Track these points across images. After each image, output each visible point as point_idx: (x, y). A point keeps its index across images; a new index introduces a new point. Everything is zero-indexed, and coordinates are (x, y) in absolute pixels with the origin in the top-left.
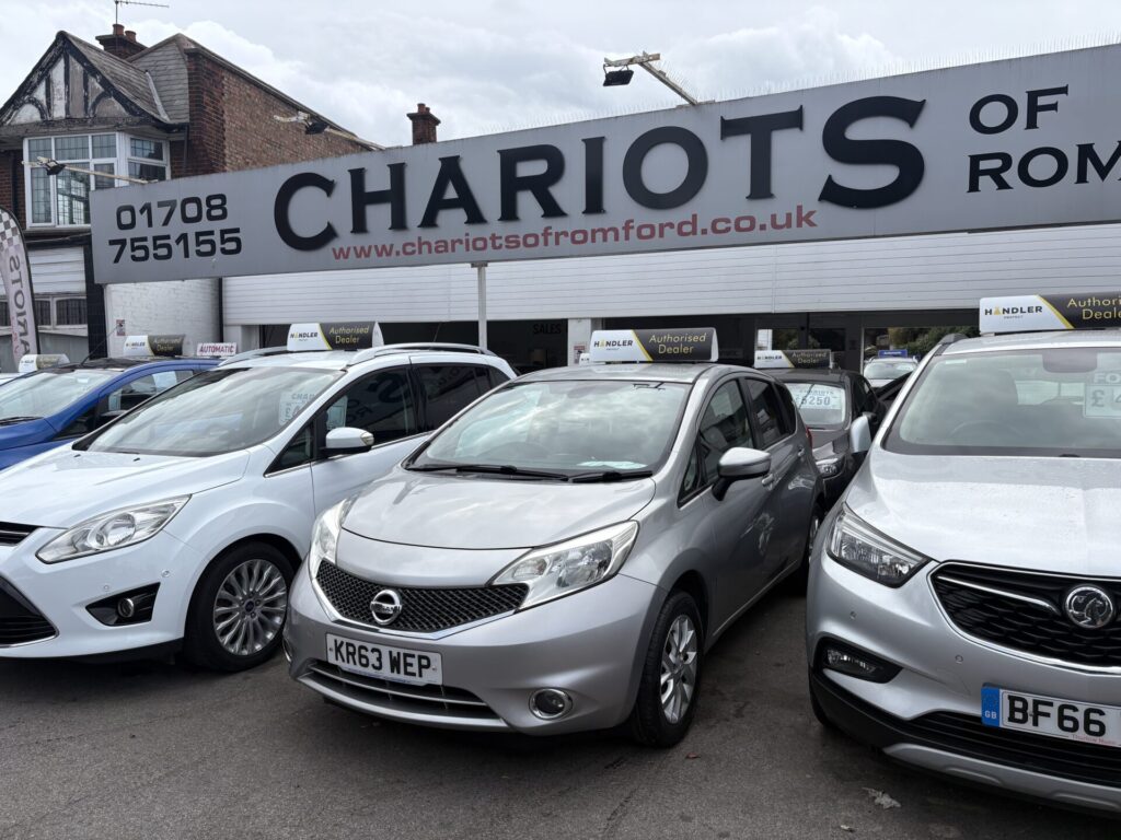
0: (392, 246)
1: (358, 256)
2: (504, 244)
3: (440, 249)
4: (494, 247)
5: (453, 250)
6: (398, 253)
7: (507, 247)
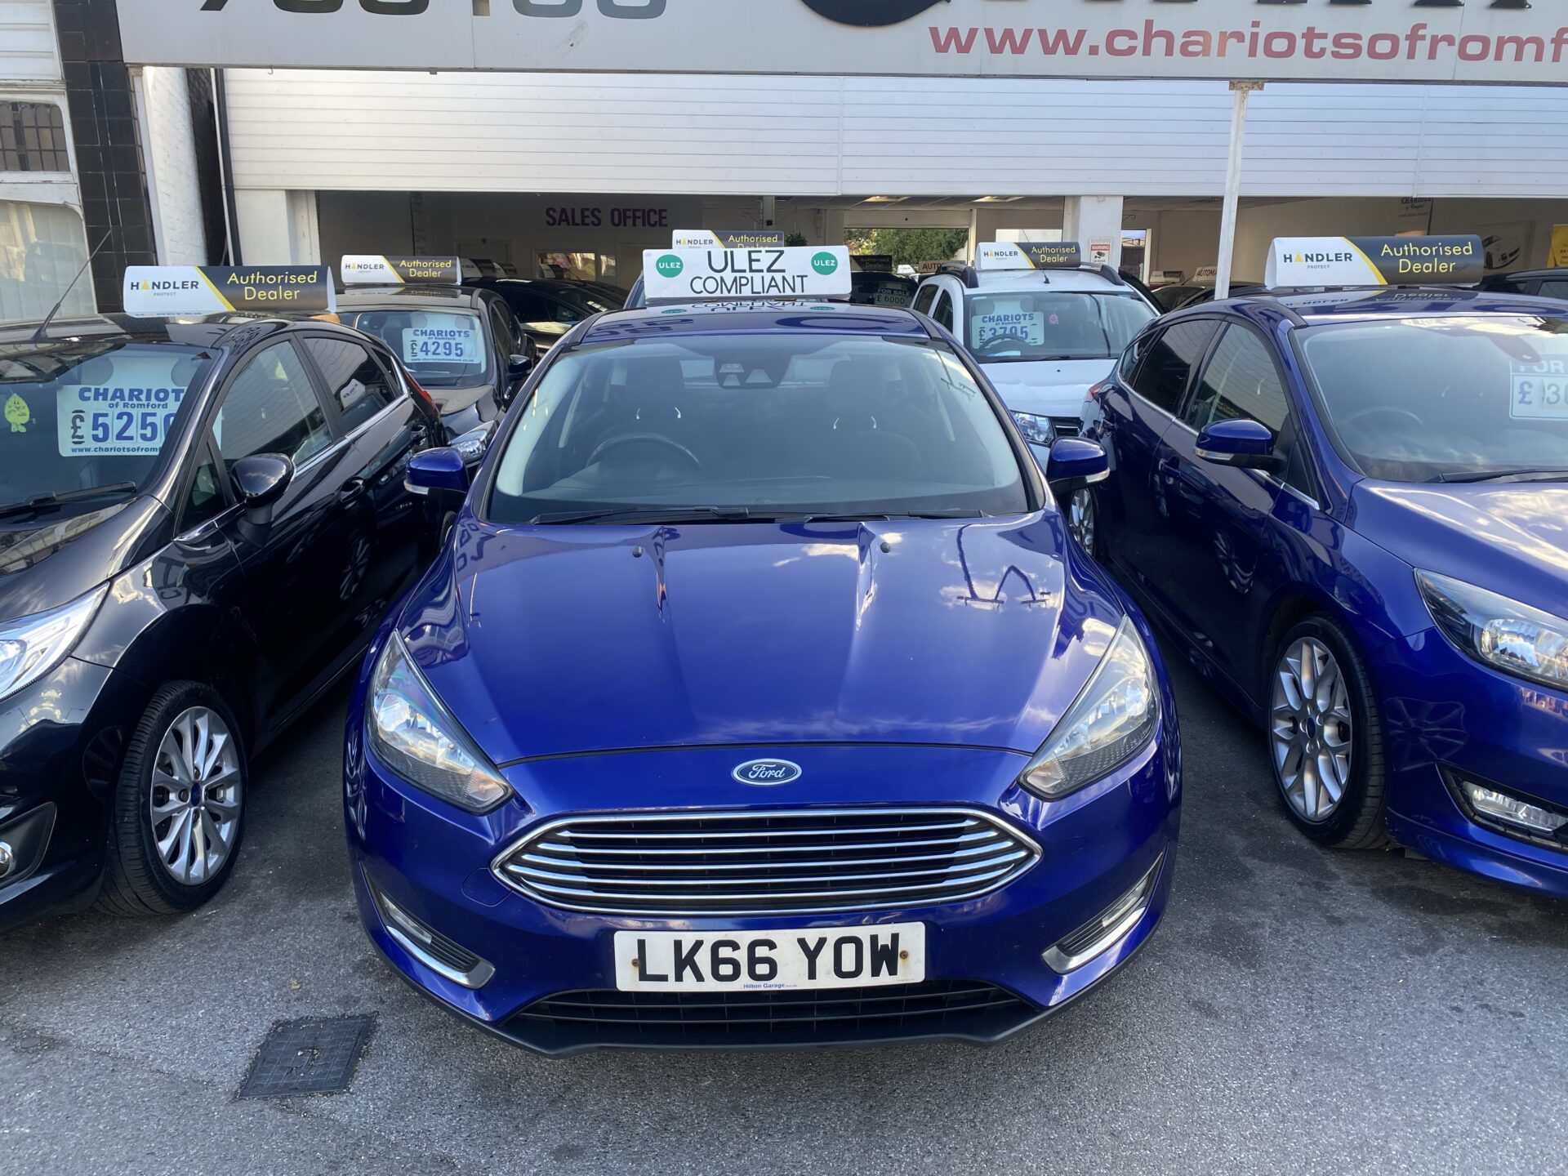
0: (1081, 35)
1: (996, 49)
2: (1330, 48)
3: (1191, 48)
4: (1309, 53)
5: (1222, 52)
6: (1094, 50)
7: (1336, 55)
